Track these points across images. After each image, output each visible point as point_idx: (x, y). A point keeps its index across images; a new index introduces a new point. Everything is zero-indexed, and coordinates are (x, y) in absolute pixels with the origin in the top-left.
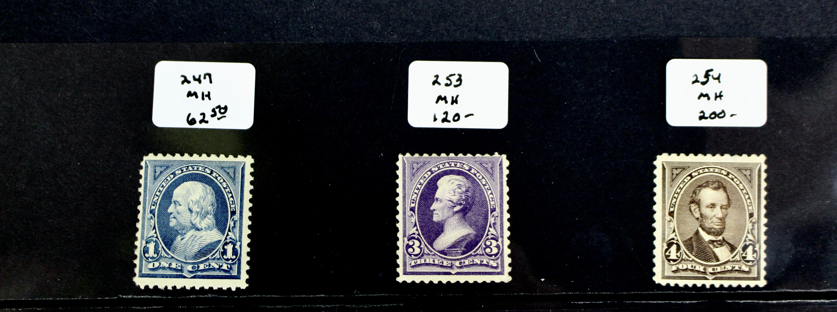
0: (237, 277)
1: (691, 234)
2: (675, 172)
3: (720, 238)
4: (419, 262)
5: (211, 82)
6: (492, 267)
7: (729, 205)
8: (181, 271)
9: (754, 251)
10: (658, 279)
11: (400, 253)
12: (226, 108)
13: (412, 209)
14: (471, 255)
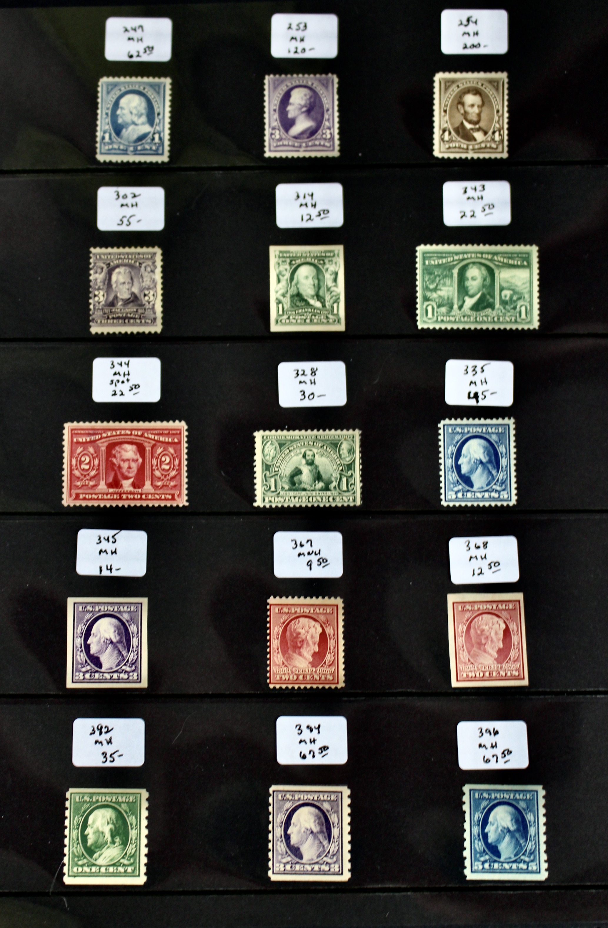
0: (162, 154)
1: (457, 124)
2: (448, 84)
3: (477, 126)
4: (279, 144)
5: (143, 30)
6: (327, 147)
7: (483, 104)
8: (126, 150)
9: (500, 135)
10: (437, 153)
11: (267, 138)
12: (152, 48)
13: (275, 110)
14: (313, 140)
